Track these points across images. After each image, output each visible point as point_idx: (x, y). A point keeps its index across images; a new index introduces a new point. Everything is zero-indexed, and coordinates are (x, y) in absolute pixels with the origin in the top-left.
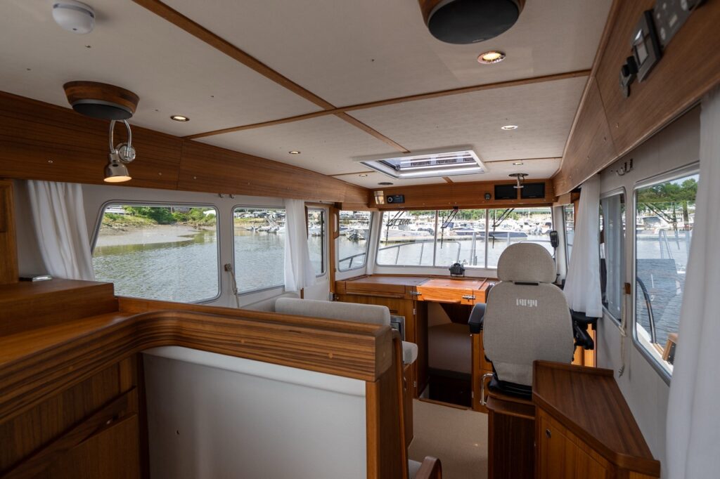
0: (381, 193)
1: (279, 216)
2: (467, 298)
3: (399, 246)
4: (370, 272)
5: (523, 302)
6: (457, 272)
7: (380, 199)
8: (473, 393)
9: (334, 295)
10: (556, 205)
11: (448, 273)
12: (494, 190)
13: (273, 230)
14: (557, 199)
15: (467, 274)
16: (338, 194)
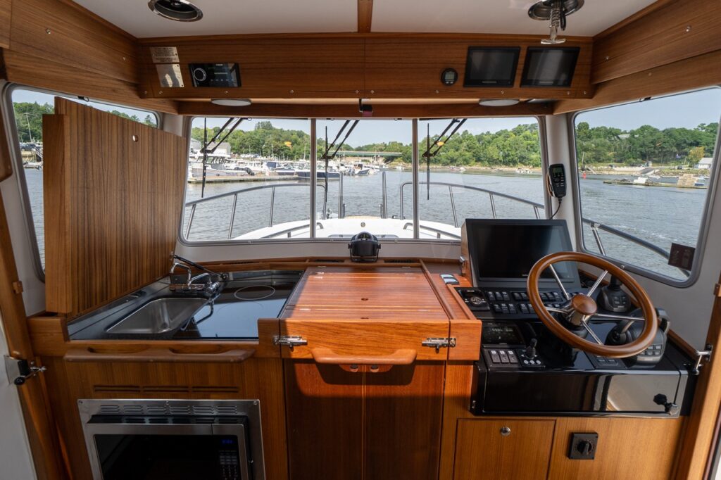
0: (175, 50)
2: (432, 346)
9: (24, 366)
11: (345, 252)
12: (464, 60)
15: (384, 252)
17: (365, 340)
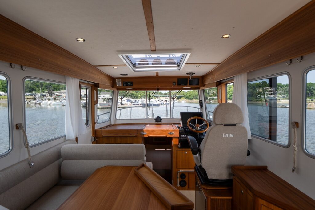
1: (43, 96)
2: (170, 134)
3: (121, 110)
4: (112, 123)
5: (226, 136)
6: (158, 121)
7: (119, 84)
8: (173, 181)
9: (94, 139)
10: (201, 88)
11: (154, 121)
12: (177, 81)
13: (39, 102)
14: (204, 86)
15: (163, 121)
16: (98, 79)
17: (158, 133)
